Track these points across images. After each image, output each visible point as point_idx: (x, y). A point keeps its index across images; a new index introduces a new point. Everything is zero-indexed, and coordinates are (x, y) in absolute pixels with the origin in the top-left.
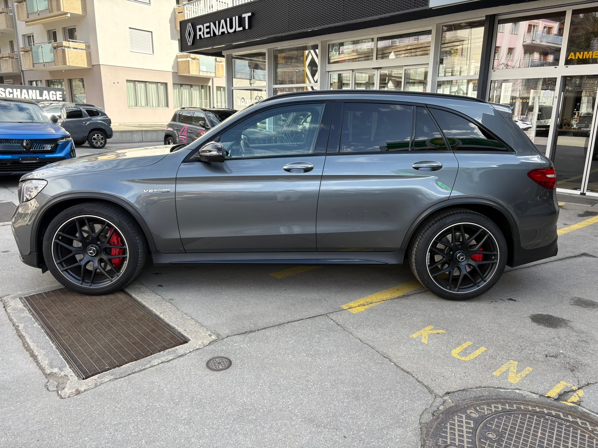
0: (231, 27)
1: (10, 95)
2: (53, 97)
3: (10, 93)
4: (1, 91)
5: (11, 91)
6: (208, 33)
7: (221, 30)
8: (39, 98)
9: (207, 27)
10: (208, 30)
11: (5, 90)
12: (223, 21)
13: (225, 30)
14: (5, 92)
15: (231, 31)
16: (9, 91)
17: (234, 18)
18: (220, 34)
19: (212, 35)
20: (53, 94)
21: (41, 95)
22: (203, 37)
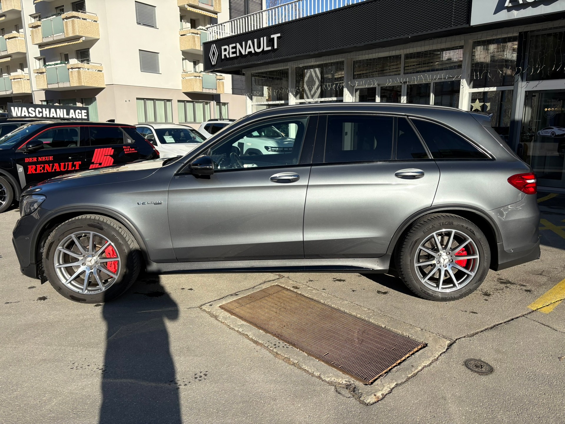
0: (259, 47)
1: (39, 114)
2: (79, 116)
3: (39, 112)
4: (32, 110)
5: (41, 110)
6: (233, 53)
7: (248, 50)
8: (66, 116)
9: (233, 48)
10: (234, 50)
11: (35, 110)
12: (250, 42)
13: (252, 50)
14: (35, 111)
15: (258, 51)
16: (39, 110)
17: (262, 39)
18: (247, 53)
19: (238, 55)
20: (79, 113)
21: (68, 114)
22: (228, 56)
